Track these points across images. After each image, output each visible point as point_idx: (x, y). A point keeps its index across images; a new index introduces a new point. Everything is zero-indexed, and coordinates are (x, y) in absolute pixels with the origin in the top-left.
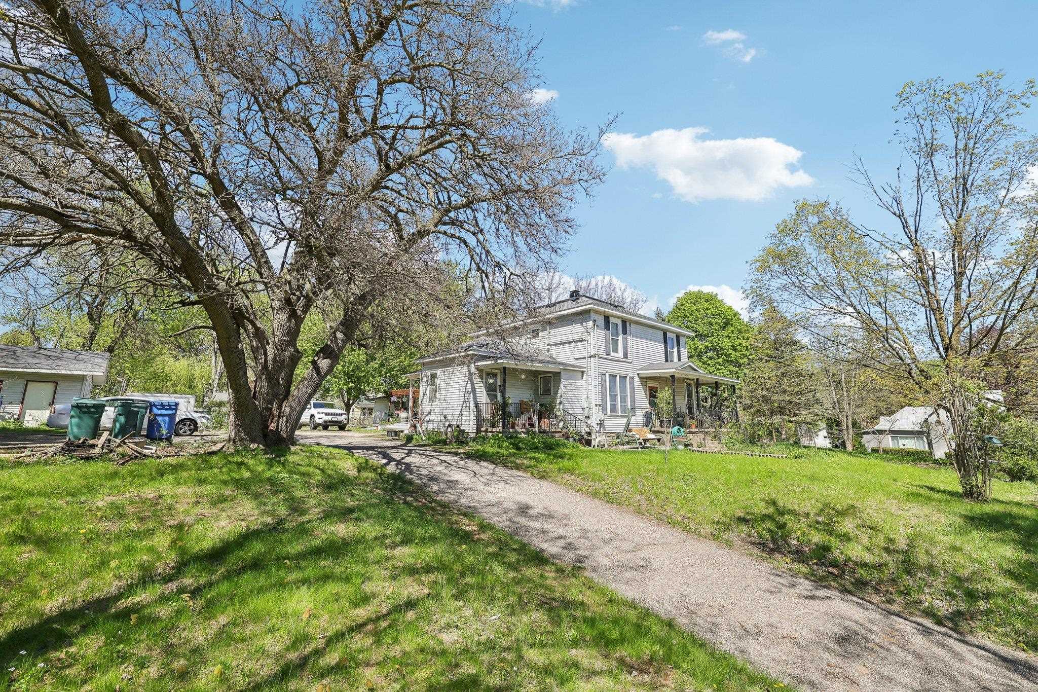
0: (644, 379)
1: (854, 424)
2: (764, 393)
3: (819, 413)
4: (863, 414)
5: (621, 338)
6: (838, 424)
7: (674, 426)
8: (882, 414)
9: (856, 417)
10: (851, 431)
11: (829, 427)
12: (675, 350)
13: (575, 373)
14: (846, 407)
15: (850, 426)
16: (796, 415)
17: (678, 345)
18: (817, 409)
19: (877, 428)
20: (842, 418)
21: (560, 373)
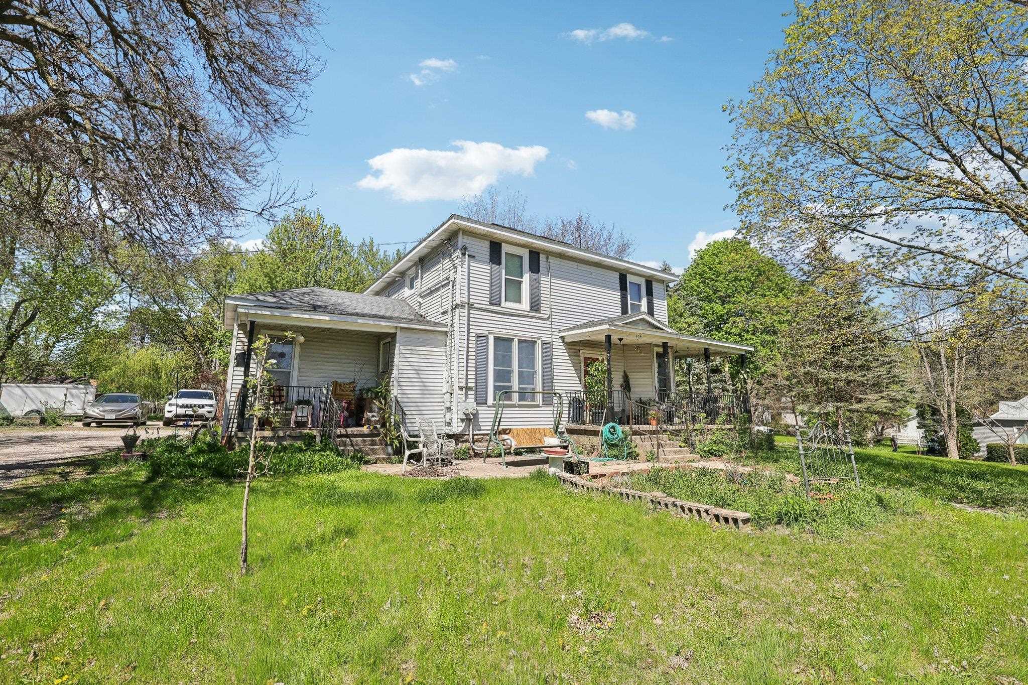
0: (574, 347)
1: (960, 412)
2: (807, 368)
3: (899, 397)
4: (974, 398)
5: (526, 278)
6: (935, 412)
7: (606, 422)
8: (1003, 399)
9: (962, 402)
10: (955, 422)
11: (921, 415)
12: (644, 302)
13: (431, 336)
14: (948, 389)
15: (954, 416)
16: (860, 401)
17: (650, 293)
18: (895, 391)
19: (993, 417)
20: (941, 404)
21: (393, 336)
